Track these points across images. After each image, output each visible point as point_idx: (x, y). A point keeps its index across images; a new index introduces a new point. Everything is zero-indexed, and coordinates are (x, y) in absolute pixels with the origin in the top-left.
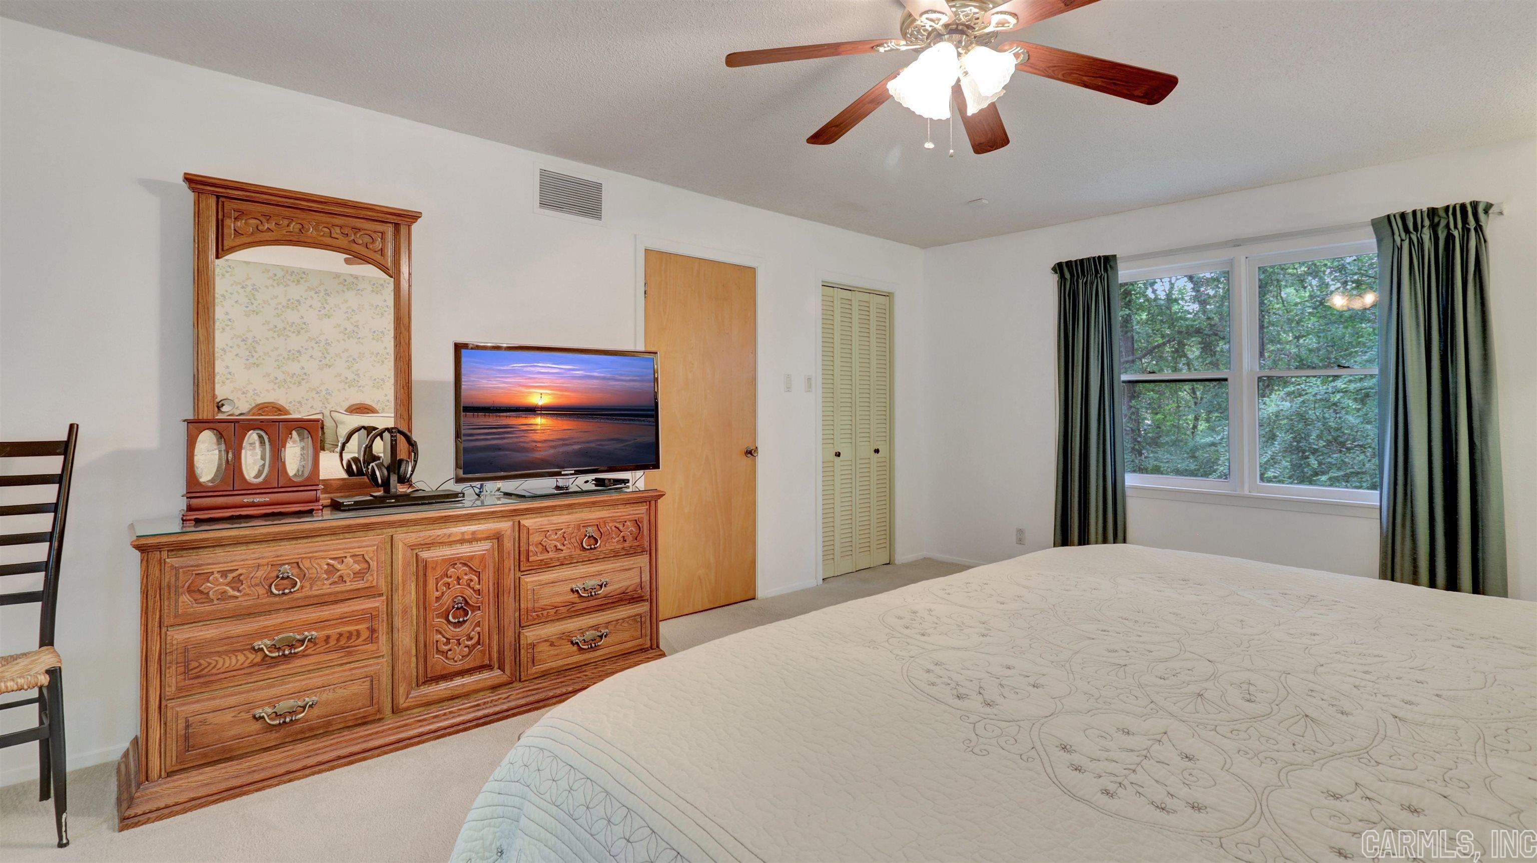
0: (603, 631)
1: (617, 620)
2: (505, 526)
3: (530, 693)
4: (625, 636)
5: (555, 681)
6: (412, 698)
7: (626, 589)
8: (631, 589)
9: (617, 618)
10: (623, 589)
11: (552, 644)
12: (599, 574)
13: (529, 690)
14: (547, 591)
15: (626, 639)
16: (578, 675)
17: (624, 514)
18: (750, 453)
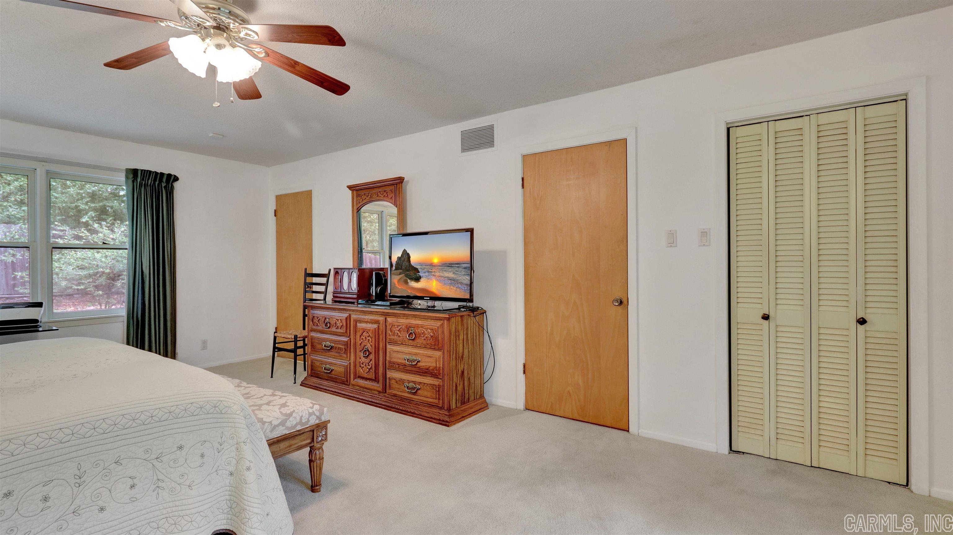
0: (417, 386)
1: (425, 383)
2: (381, 319)
3: (388, 401)
4: (429, 394)
5: (399, 402)
6: (355, 381)
7: (429, 368)
8: (431, 368)
9: (425, 382)
10: (427, 367)
11: (397, 382)
12: (416, 354)
13: (389, 400)
14: (395, 355)
15: (429, 396)
16: (407, 404)
17: (429, 324)
18: (622, 303)
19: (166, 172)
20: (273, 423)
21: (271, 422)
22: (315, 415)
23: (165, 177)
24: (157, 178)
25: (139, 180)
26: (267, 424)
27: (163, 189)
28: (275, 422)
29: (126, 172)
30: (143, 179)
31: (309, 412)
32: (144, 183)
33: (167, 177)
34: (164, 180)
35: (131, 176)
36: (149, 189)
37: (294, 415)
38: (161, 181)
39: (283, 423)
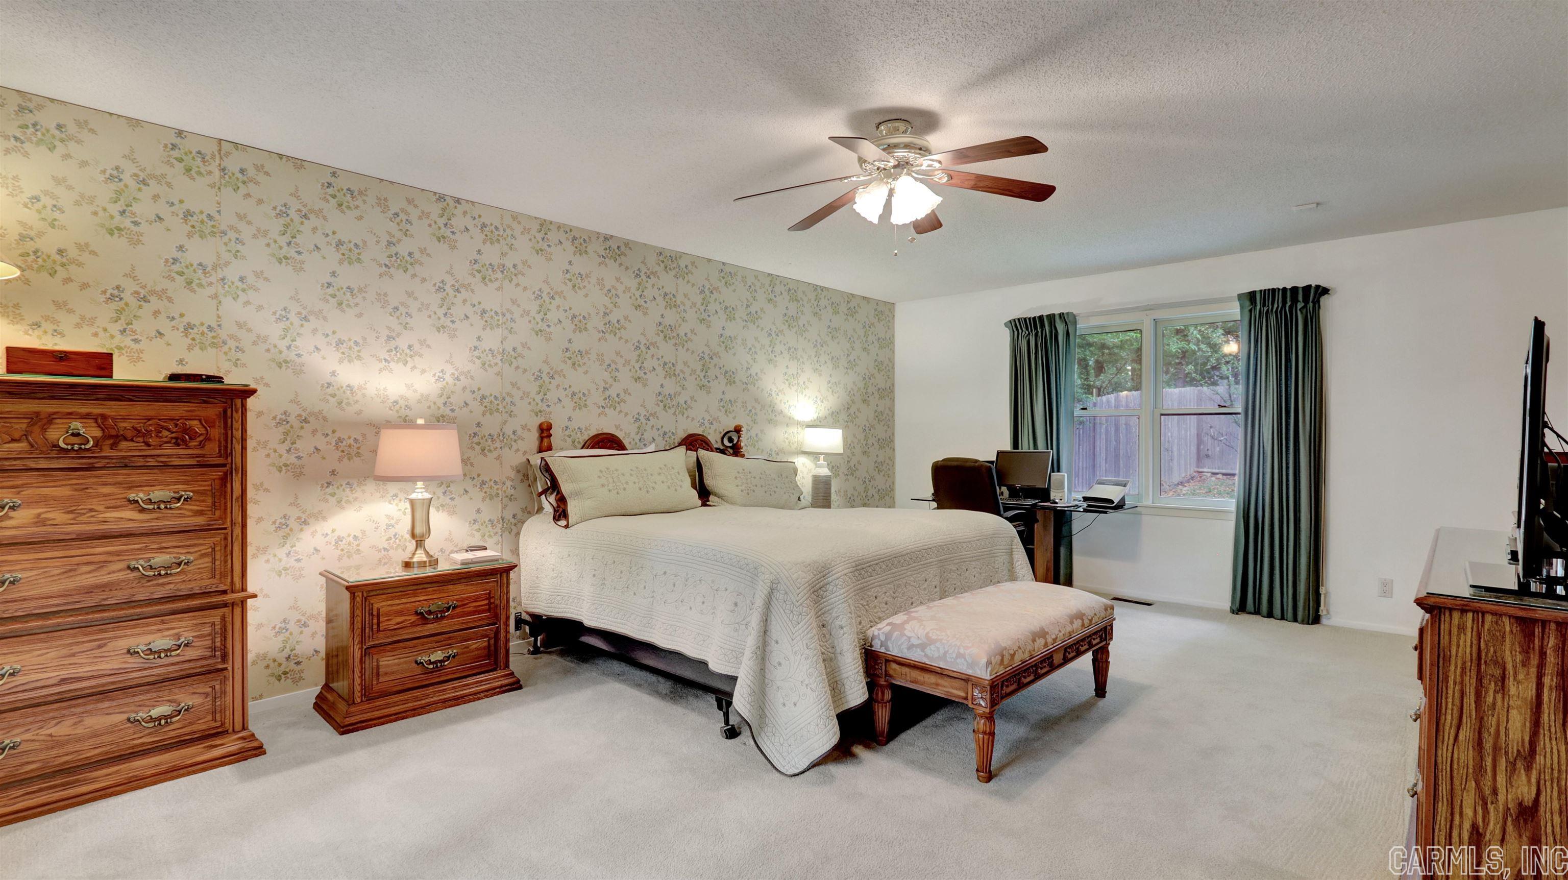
19: (1301, 284)
20: (912, 640)
21: (909, 638)
22: (965, 659)
23: (1300, 292)
24: (1286, 298)
25: (1258, 308)
26: (905, 638)
27: (1299, 312)
28: (915, 641)
29: (1239, 300)
30: (1264, 305)
31: (958, 652)
32: (1265, 310)
33: (1303, 292)
34: (1300, 298)
35: (1247, 303)
36: (1273, 318)
37: (938, 644)
38: (1295, 300)
39: (923, 647)
